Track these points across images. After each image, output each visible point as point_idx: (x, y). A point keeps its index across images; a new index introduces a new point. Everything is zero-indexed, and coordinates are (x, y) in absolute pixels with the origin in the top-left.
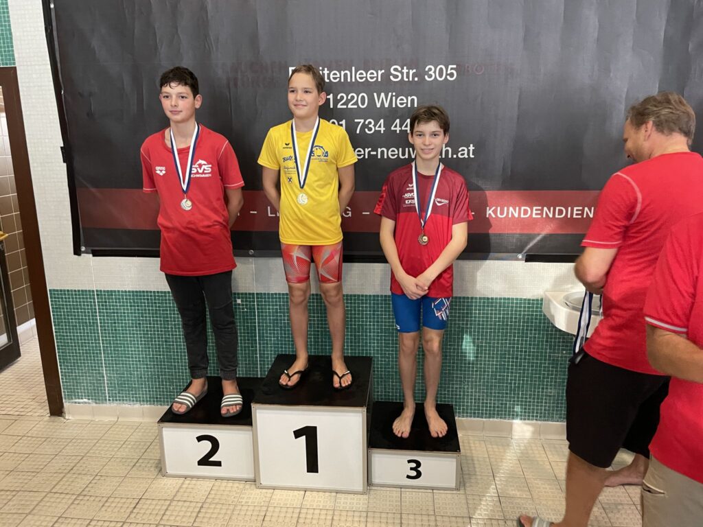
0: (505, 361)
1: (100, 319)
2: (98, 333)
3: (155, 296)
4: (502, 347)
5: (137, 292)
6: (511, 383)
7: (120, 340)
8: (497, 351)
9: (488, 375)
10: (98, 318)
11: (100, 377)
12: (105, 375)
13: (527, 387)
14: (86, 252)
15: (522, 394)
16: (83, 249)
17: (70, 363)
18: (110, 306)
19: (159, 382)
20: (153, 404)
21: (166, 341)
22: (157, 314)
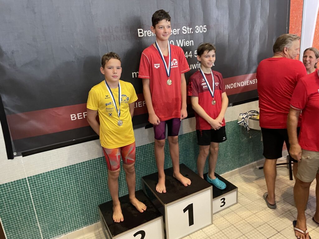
0: (228, 148)
1: (32, 194)
2: (32, 203)
3: (68, 169)
6: (230, 156)
7: (48, 202)
9: (223, 156)
10: (31, 194)
11: (36, 229)
12: (39, 227)
13: (235, 156)
14: (18, 155)
15: (234, 159)
16: (15, 154)
17: (14, 228)
18: (38, 184)
19: (75, 217)
20: (73, 231)
21: (78, 193)
22: (70, 179)
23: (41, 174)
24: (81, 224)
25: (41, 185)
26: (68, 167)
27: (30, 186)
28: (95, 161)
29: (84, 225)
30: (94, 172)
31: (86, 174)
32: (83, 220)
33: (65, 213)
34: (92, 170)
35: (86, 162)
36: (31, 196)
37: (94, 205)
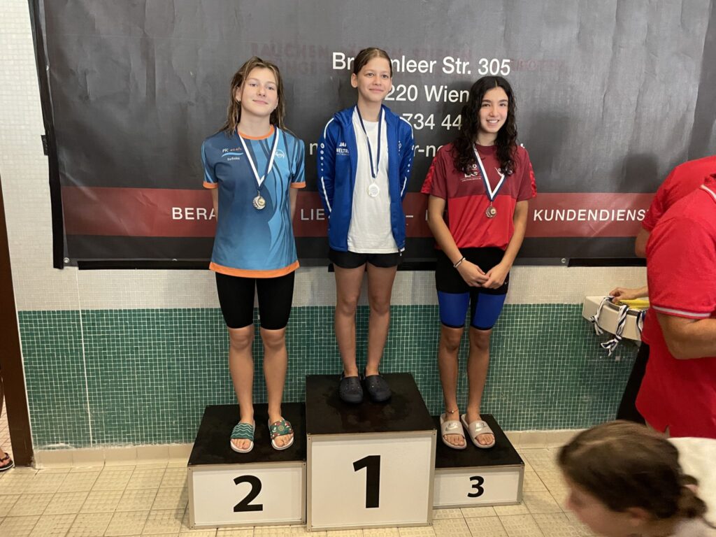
0: (543, 370)
1: (85, 345)
2: (82, 362)
3: (158, 315)
4: (541, 355)
5: (134, 311)
6: (548, 392)
7: (111, 370)
8: (537, 359)
9: (526, 385)
10: (83, 344)
11: (82, 415)
12: (89, 413)
13: (563, 396)
14: (70, 264)
15: (559, 403)
16: (66, 260)
17: (44, 400)
18: (99, 328)
19: (158, 416)
20: (151, 443)
21: (169, 368)
22: (158, 335)
23: (106, 311)
24: (168, 435)
25: (103, 333)
26: (157, 310)
27: (84, 329)
28: (212, 314)
29: (172, 439)
30: (208, 335)
31: (190, 335)
32: (172, 427)
33: (140, 401)
34: (203, 331)
35: (193, 310)
36: (83, 348)
37: (197, 403)
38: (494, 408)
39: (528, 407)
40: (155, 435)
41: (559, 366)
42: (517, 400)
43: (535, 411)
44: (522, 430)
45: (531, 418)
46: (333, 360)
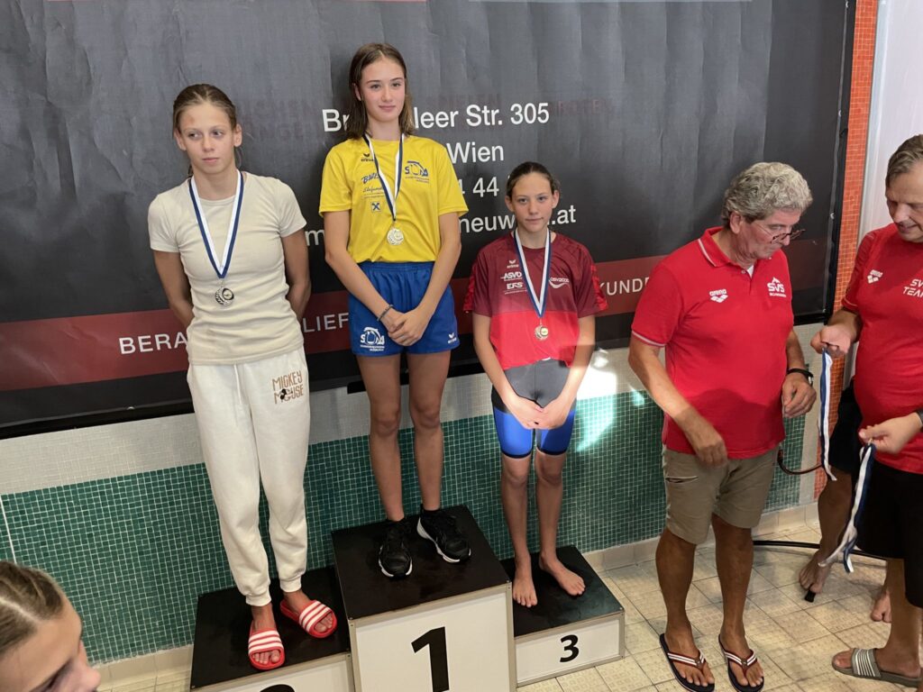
1: (14, 543)
3: (115, 486)
5: (80, 485)
10: (11, 541)
18: (31, 517)
19: (134, 619)
20: (127, 657)
21: (141, 553)
22: (120, 513)
23: (39, 492)
24: (151, 641)
25: (38, 522)
26: (113, 480)
27: (9, 521)
28: (193, 473)
29: (158, 645)
30: (191, 501)
31: (165, 505)
32: (155, 630)
33: (104, 604)
34: (184, 496)
35: (166, 471)
36: (12, 547)
37: (187, 592)
38: (570, 528)
39: (610, 519)
40: (132, 645)
41: (640, 465)
42: (597, 513)
43: (618, 522)
44: (605, 547)
45: (614, 532)
46: (366, 505)
